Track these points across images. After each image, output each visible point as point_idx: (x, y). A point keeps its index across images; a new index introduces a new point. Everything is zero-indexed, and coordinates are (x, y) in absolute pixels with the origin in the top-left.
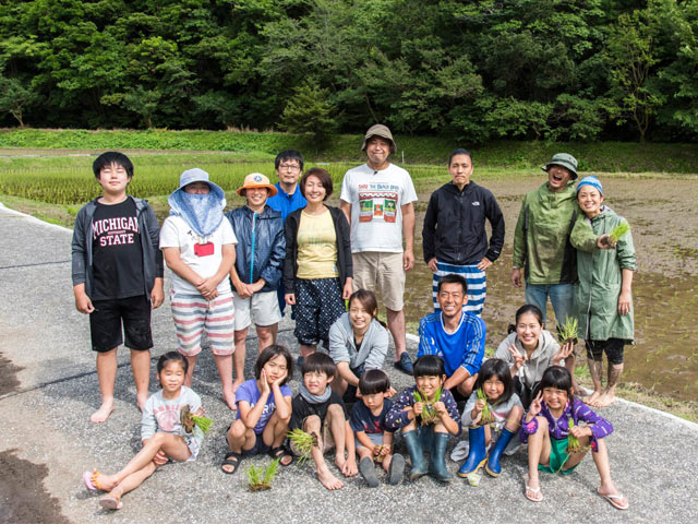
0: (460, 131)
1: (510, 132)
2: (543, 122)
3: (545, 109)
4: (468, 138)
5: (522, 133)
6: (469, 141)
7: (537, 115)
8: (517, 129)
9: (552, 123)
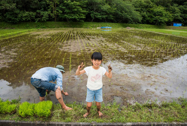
0: (10, 19)
1: (26, 19)
2: (34, 17)
3: (34, 14)
4: (12, 21)
5: (29, 20)
6: (13, 22)
7: (32, 15)
8: (28, 19)
9: (36, 17)
